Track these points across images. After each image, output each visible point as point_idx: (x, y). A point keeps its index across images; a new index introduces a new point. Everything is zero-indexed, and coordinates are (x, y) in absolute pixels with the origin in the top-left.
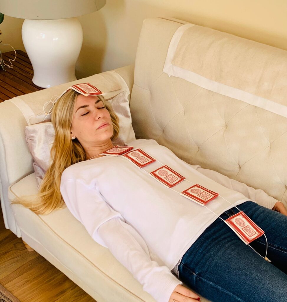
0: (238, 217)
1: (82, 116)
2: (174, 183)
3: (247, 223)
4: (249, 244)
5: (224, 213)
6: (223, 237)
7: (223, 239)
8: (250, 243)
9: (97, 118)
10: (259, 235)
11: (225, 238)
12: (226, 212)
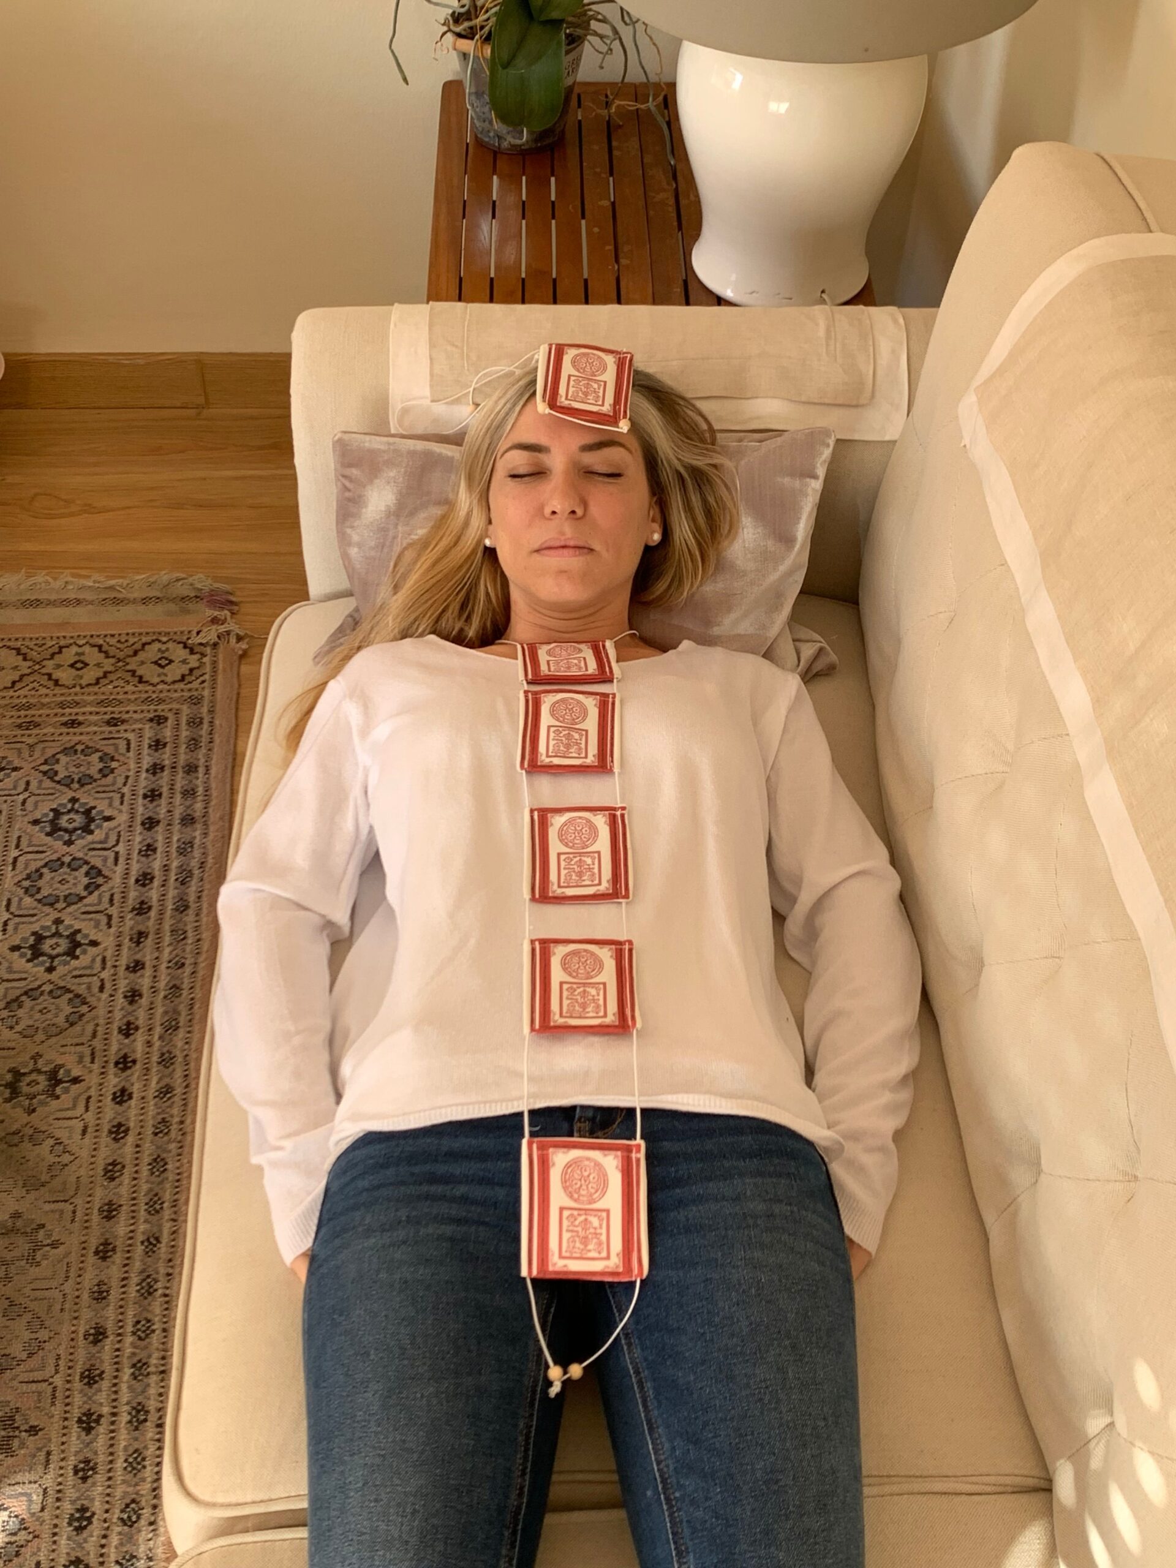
0: (596, 1155)
1: (509, 479)
2: (570, 892)
3: (613, 1200)
4: (533, 1281)
5: (573, 1108)
6: (461, 1190)
7: (453, 1200)
8: (541, 1276)
9: (547, 511)
10: (617, 1274)
11: (464, 1200)
12: (584, 1108)
